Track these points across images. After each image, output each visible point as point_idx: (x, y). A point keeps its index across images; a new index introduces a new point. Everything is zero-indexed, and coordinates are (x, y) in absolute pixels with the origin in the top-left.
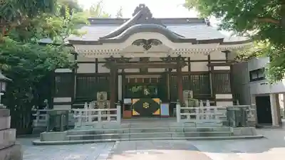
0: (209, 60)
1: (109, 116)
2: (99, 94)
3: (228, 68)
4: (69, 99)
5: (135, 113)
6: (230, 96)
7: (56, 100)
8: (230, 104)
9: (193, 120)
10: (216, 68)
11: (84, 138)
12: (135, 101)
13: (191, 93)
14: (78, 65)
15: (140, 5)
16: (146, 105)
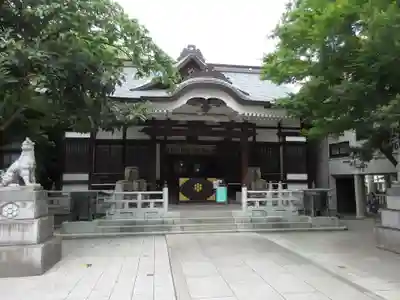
0: (279, 127)
1: (152, 201)
2: (127, 171)
3: (304, 139)
4: (85, 177)
5: (182, 197)
6: (305, 177)
7: (67, 177)
9: (262, 208)
10: (289, 139)
11: (122, 230)
12: (182, 181)
15: (189, 46)
16: (198, 187)
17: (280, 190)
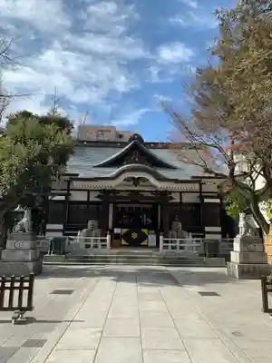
0: (201, 192)
1: (99, 244)
2: (90, 223)
3: (218, 201)
4: (61, 227)
5: (123, 242)
6: (219, 229)
7: (49, 226)
8: (219, 237)
9: (174, 251)
10: (206, 200)
12: (125, 230)
13: (180, 224)
14: (71, 192)
15: (134, 135)
16: (135, 236)
17: (191, 238)
